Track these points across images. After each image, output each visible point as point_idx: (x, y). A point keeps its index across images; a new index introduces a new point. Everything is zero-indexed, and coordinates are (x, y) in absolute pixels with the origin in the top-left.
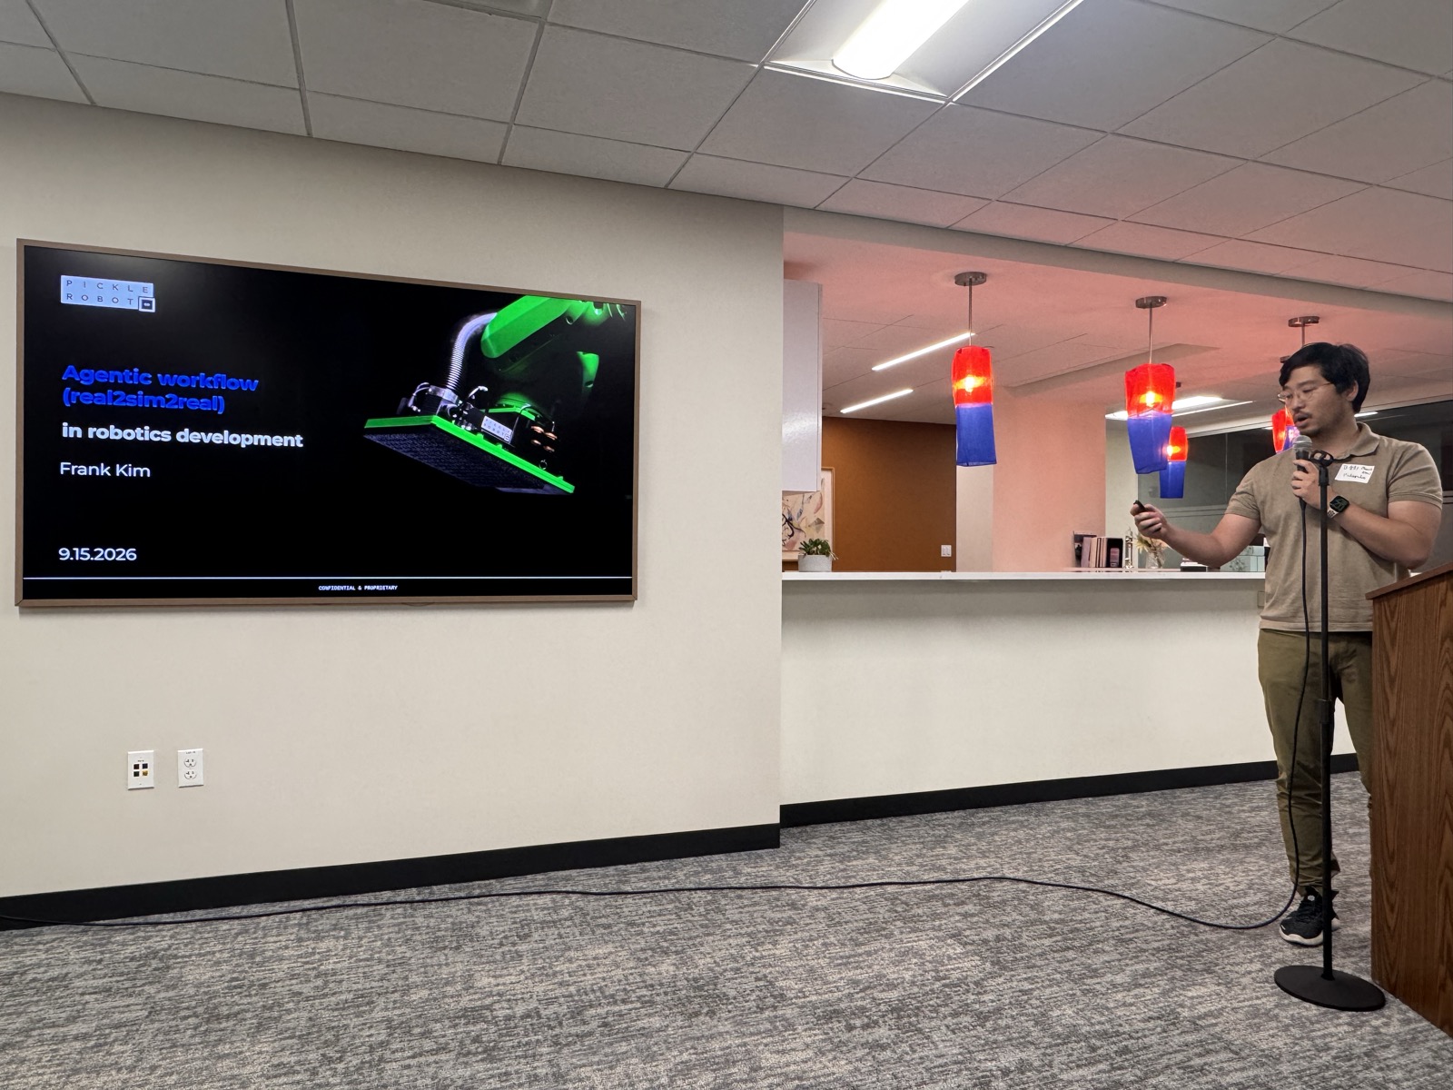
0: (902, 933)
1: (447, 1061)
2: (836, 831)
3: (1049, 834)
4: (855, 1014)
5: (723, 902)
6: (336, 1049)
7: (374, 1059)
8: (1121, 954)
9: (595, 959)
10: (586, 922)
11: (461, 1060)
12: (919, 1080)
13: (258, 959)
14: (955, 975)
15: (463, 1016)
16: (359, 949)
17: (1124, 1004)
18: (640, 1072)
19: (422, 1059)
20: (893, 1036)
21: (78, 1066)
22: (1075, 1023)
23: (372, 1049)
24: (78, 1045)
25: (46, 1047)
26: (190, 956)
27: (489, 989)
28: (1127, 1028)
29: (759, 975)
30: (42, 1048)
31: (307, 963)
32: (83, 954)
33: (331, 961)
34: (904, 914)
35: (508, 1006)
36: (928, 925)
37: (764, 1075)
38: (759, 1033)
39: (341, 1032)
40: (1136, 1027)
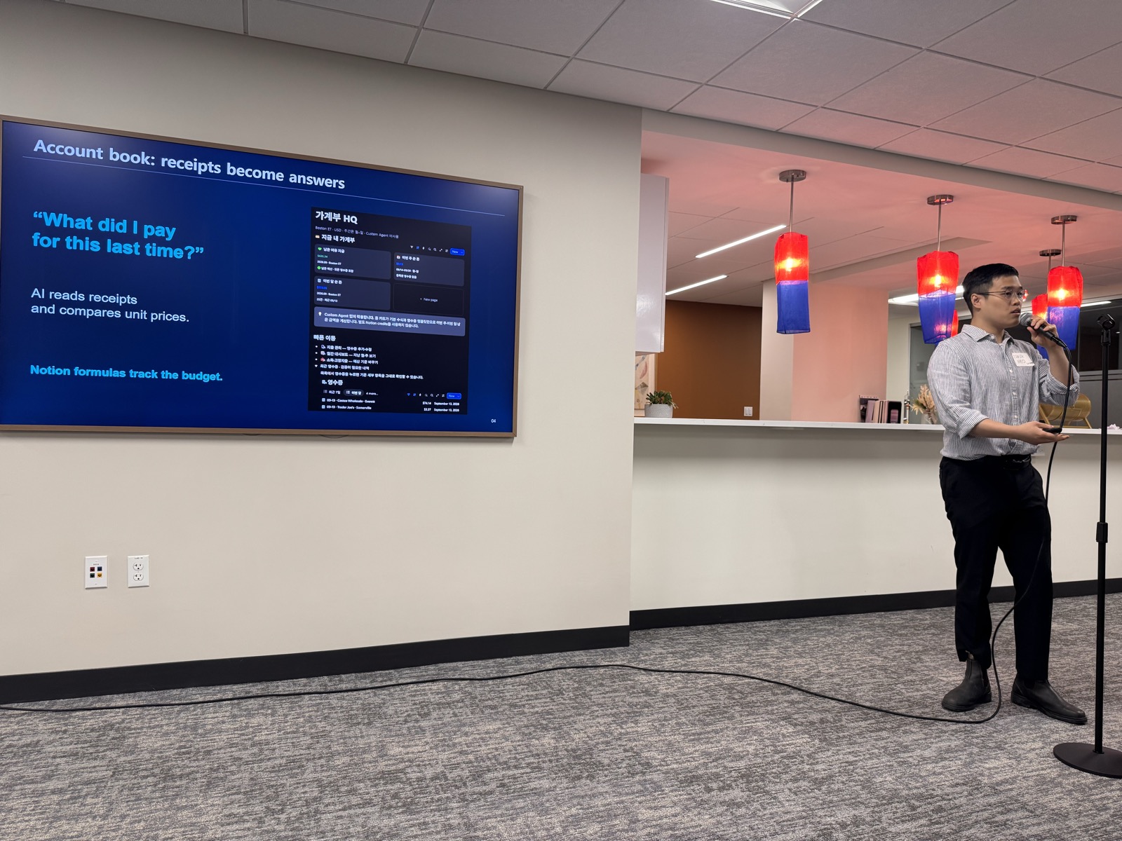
0: (741, 716)
1: (373, 813)
2: (674, 634)
3: (852, 640)
4: (711, 779)
5: (588, 689)
6: (277, 802)
7: (311, 811)
8: (925, 734)
9: (486, 733)
10: (475, 704)
11: (385, 812)
12: (772, 831)
13: (200, 731)
14: (790, 749)
15: (382, 778)
16: (286, 724)
17: (934, 773)
18: (536, 823)
19: (352, 812)
20: (745, 797)
21: (59, 814)
22: (895, 788)
23: (307, 804)
24: (55, 798)
25: (28, 799)
27: (401, 757)
28: (939, 792)
29: (627, 747)
30: (25, 800)
31: (243, 735)
32: (50, 726)
33: (263, 733)
34: (741, 701)
35: (418, 770)
36: (762, 710)
37: (641, 826)
38: (633, 793)
39: (279, 790)
40: (946, 791)
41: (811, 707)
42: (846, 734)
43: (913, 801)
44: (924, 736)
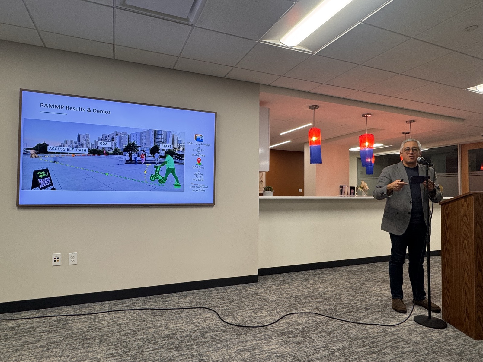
0: (300, 308)
1: (164, 351)
3: (340, 277)
4: (290, 333)
5: (243, 299)
6: (127, 348)
7: (140, 351)
8: (367, 313)
9: (206, 318)
11: (168, 351)
12: (313, 353)
13: (97, 320)
14: (319, 320)
15: (167, 337)
16: (130, 317)
17: (371, 328)
18: (226, 353)
19: (156, 351)
20: (302, 340)
21: (43, 356)
22: (357, 334)
23: (139, 348)
24: (41, 349)
25: (30, 350)
26: (74, 320)
27: (174, 328)
28: (373, 335)
30: (30, 351)
31: (113, 321)
33: (121, 320)
34: (300, 302)
35: (180, 333)
36: (308, 305)
37: (265, 353)
38: (261, 340)
39: (128, 343)
40: (376, 335)
41: (325, 304)
42: (339, 314)
43: (363, 339)
44: (367, 314)
